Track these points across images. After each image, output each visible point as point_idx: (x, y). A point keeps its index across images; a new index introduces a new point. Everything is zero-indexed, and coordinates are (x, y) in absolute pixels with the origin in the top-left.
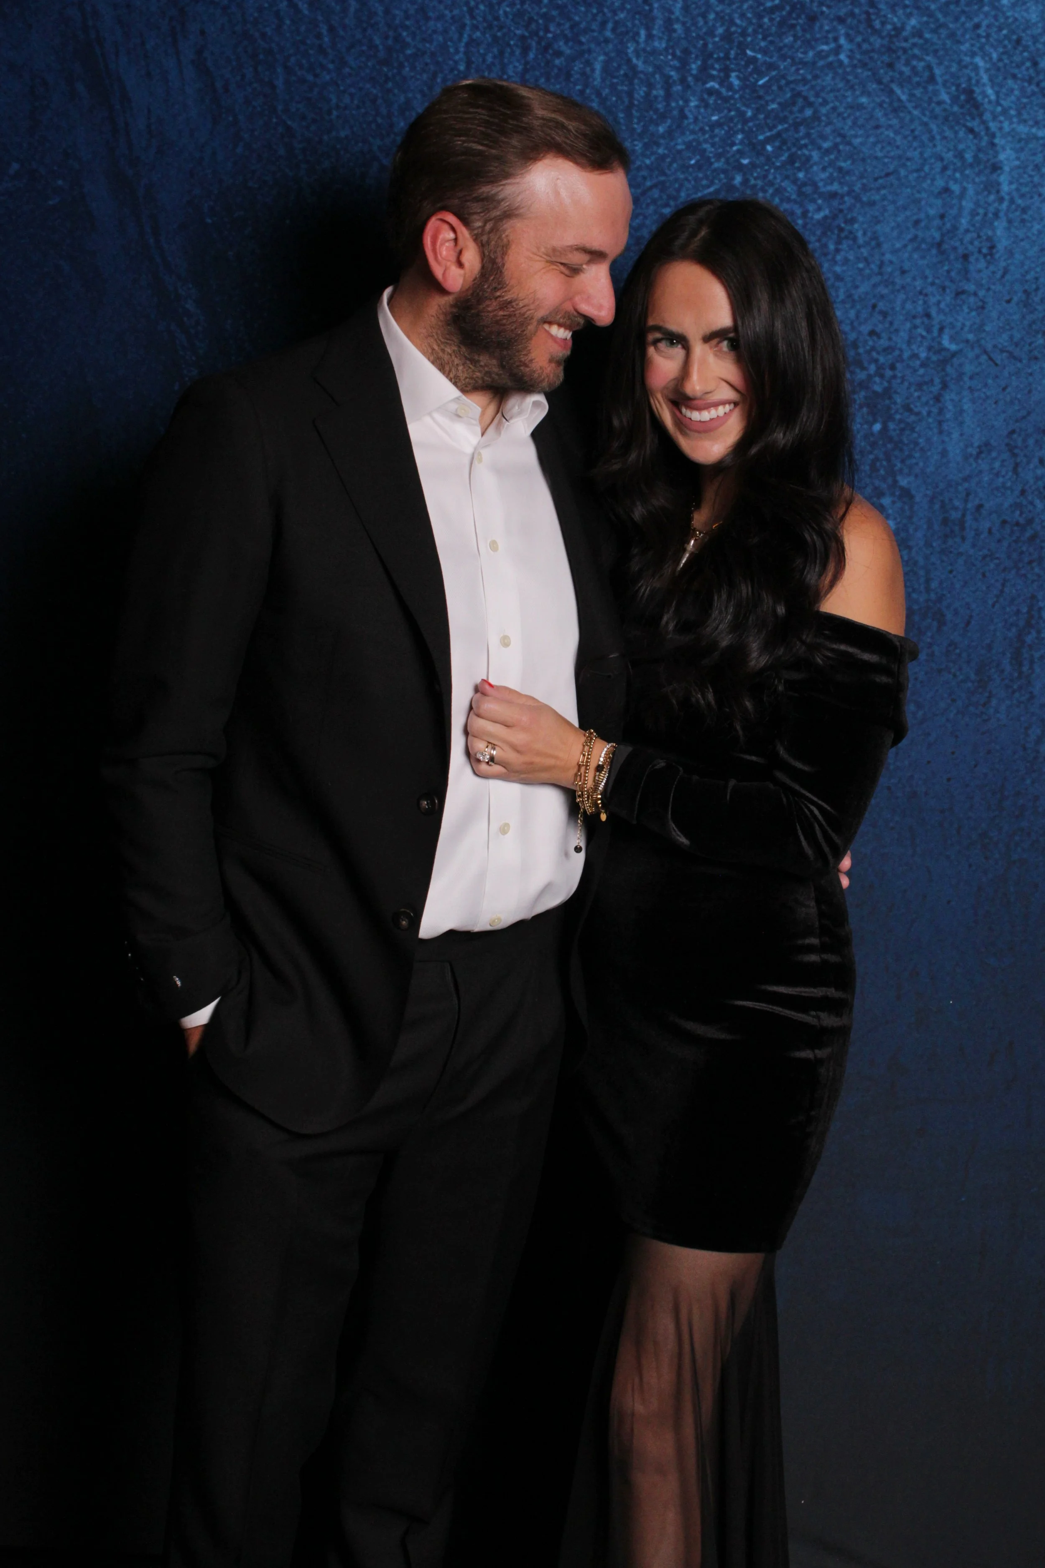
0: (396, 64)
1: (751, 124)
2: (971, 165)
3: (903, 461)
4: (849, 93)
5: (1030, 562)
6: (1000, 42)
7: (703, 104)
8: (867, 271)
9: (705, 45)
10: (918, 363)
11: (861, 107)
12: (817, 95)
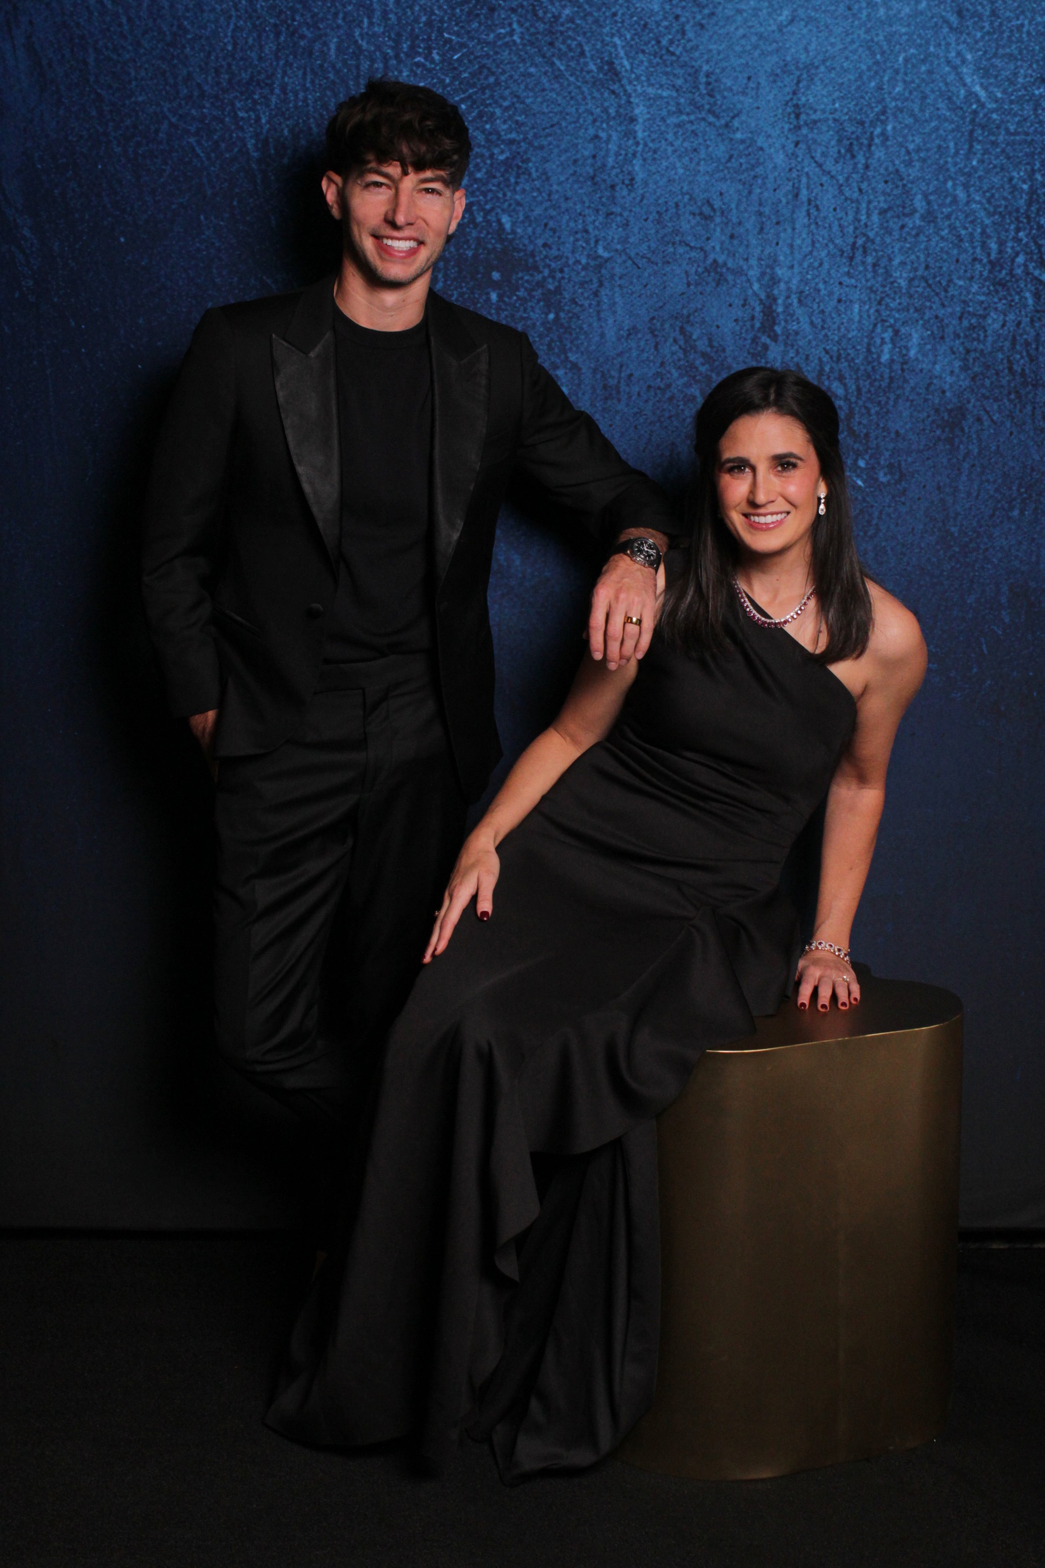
0: (179, 46)
1: (449, 89)
2: (614, 118)
3: (572, 342)
4: (521, 65)
5: (670, 417)
6: (632, 26)
8: (540, 198)
9: (413, 29)
10: (580, 267)
11: (530, 75)
12: (498, 66)
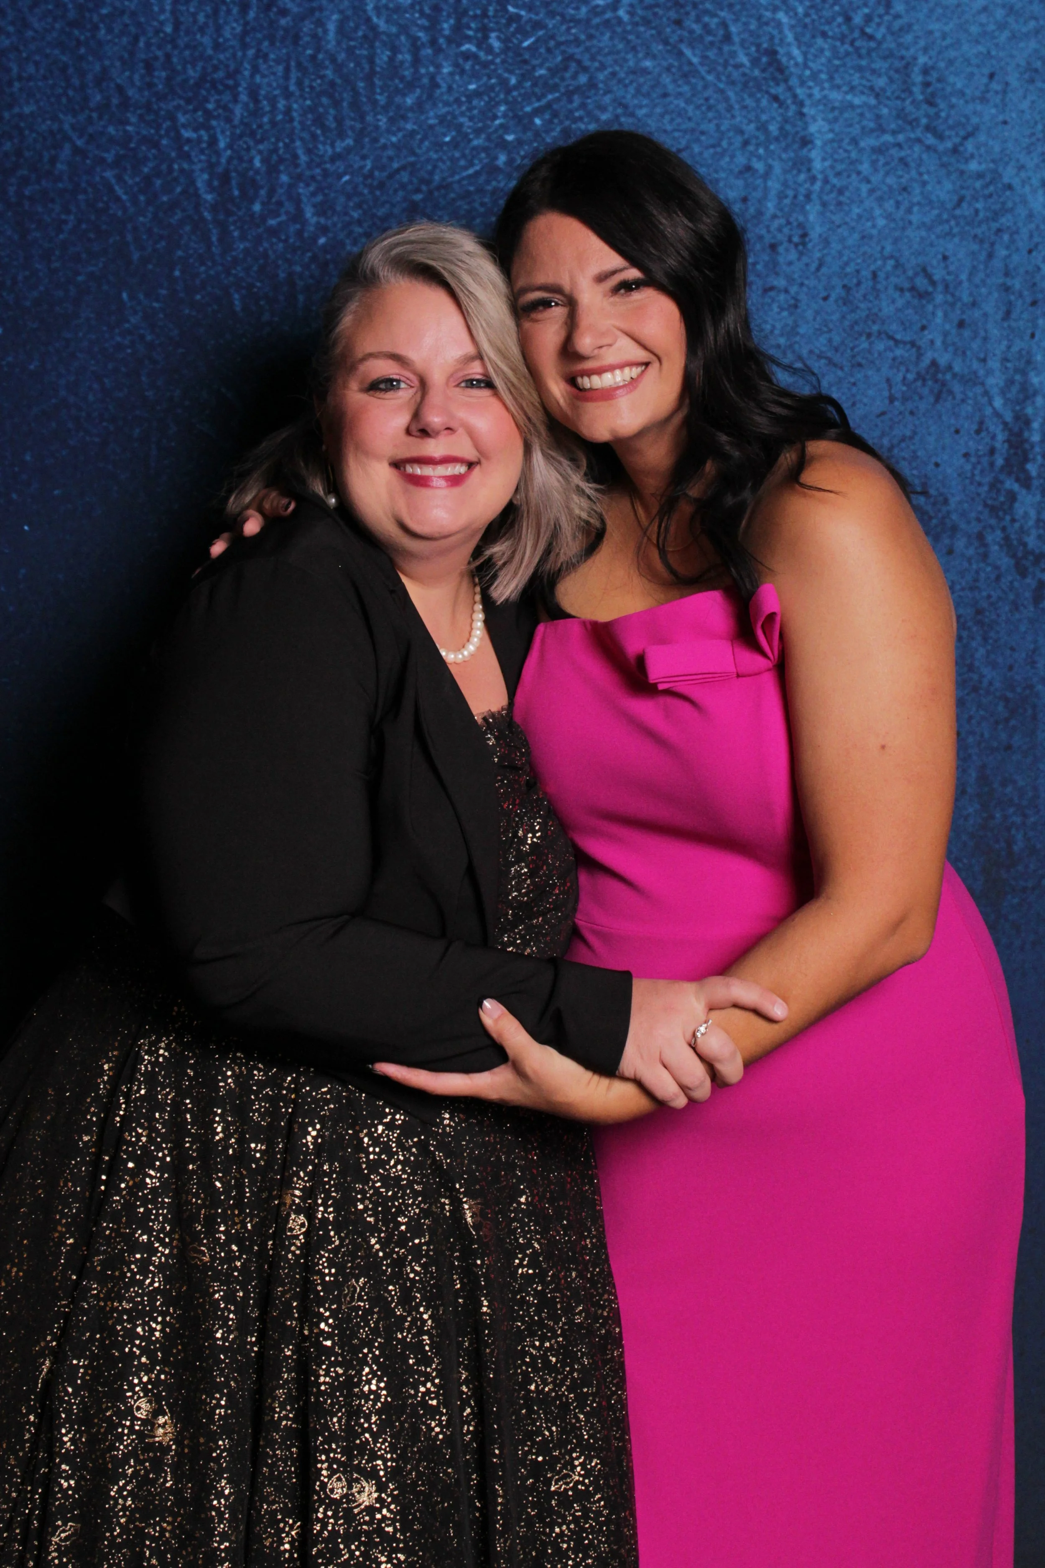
0: (89, 26)
1: (515, 93)
2: (777, 139)
4: (630, 56)
7: (458, 70)
9: (459, 2)
11: (645, 71)
12: (593, 59)
